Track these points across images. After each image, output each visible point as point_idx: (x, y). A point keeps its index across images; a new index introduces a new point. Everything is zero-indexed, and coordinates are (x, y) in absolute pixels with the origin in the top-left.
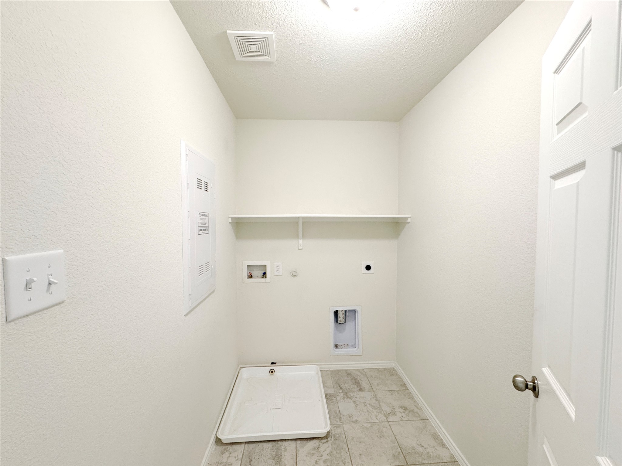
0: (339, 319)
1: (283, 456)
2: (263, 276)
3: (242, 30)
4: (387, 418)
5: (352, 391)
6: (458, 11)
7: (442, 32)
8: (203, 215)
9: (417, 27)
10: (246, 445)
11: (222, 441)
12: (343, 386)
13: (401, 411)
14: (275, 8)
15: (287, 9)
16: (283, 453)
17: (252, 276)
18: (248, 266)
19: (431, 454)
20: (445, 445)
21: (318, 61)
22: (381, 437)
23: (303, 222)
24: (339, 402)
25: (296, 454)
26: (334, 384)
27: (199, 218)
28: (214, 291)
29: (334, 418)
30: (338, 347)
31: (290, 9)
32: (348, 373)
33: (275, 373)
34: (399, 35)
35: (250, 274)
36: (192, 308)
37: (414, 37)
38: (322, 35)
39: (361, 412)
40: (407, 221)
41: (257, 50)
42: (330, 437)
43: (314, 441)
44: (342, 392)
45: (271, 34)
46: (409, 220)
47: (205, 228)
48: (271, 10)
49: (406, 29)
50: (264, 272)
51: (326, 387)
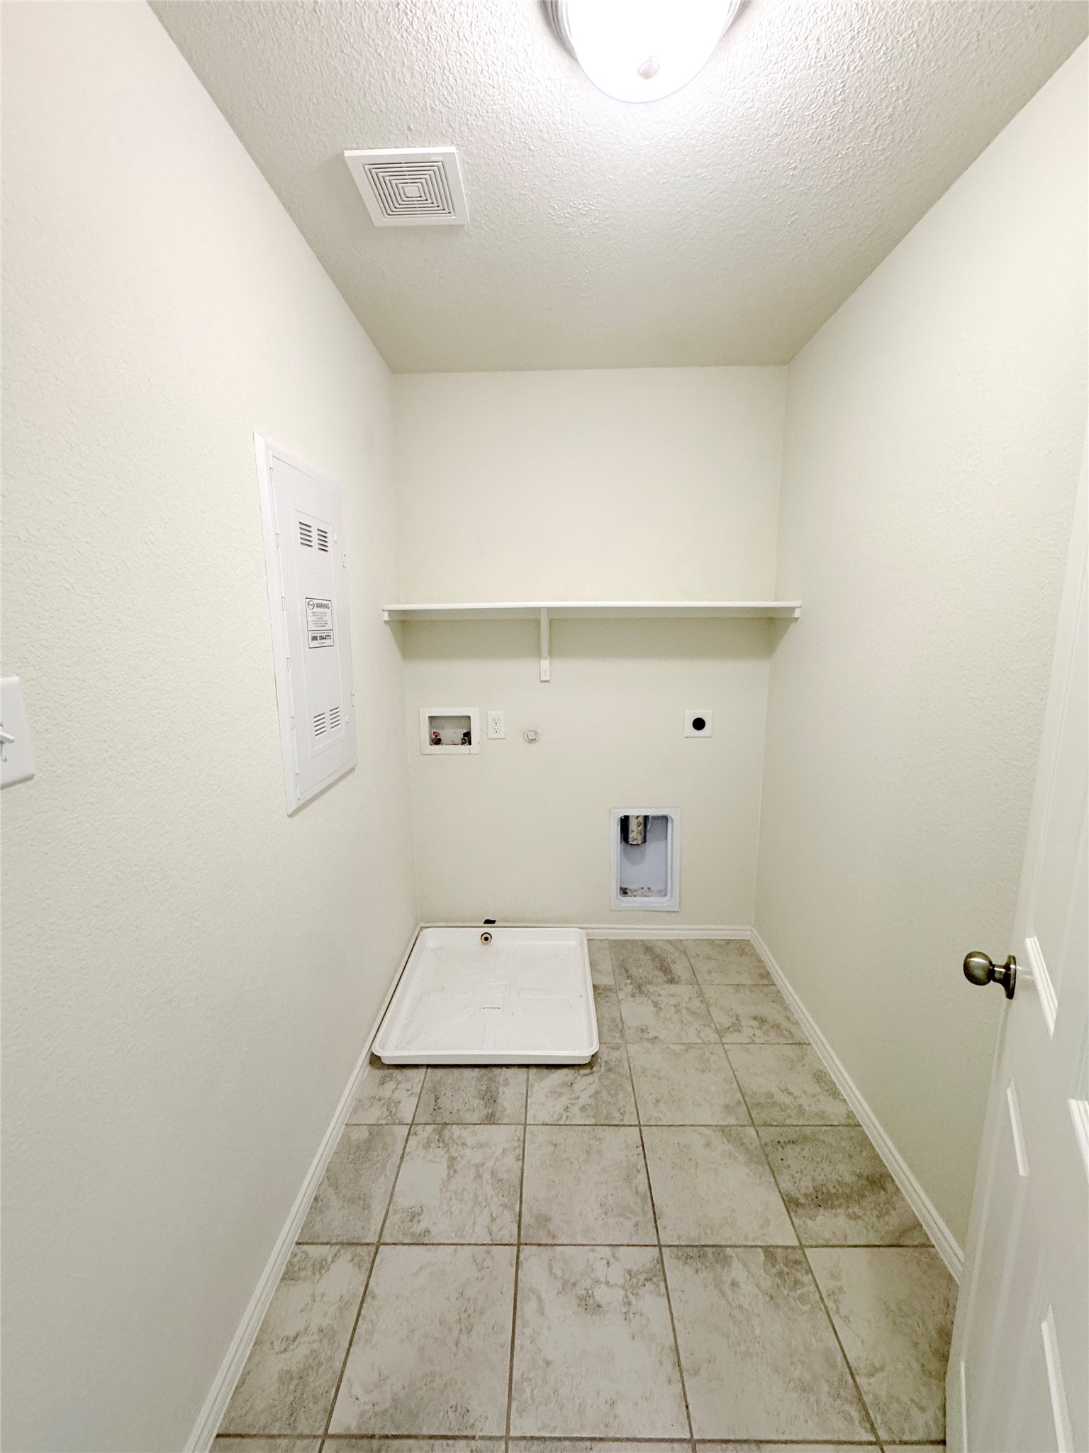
0: (631, 835)
1: (500, 1093)
2: (465, 740)
3: (379, 146)
4: (721, 1037)
5: (650, 983)
6: (927, 52)
7: (887, 114)
8: (319, 606)
9: (820, 107)
10: (429, 1070)
11: (382, 1060)
12: (633, 971)
13: (755, 1026)
14: (452, 80)
15: (483, 83)
16: (500, 1089)
17: (440, 740)
18: (431, 718)
19: (807, 1108)
20: (839, 1094)
21: (572, 216)
22: (703, 1071)
23: (551, 622)
24: (622, 1002)
25: (527, 1092)
26: (615, 968)
27: (310, 612)
28: (353, 770)
29: (609, 1031)
30: (629, 892)
31: (491, 82)
32: (648, 948)
33: (493, 941)
34: (773, 130)
35: (436, 736)
36: (302, 801)
37: (813, 134)
38: (576, 146)
39: (666, 1023)
40: (793, 616)
41: (420, 197)
42: (598, 1065)
43: (565, 1071)
44: (631, 983)
45: (450, 154)
46: (797, 614)
47: (324, 635)
48: (444, 88)
49: (791, 114)
50: (466, 731)
51: (597, 971)
